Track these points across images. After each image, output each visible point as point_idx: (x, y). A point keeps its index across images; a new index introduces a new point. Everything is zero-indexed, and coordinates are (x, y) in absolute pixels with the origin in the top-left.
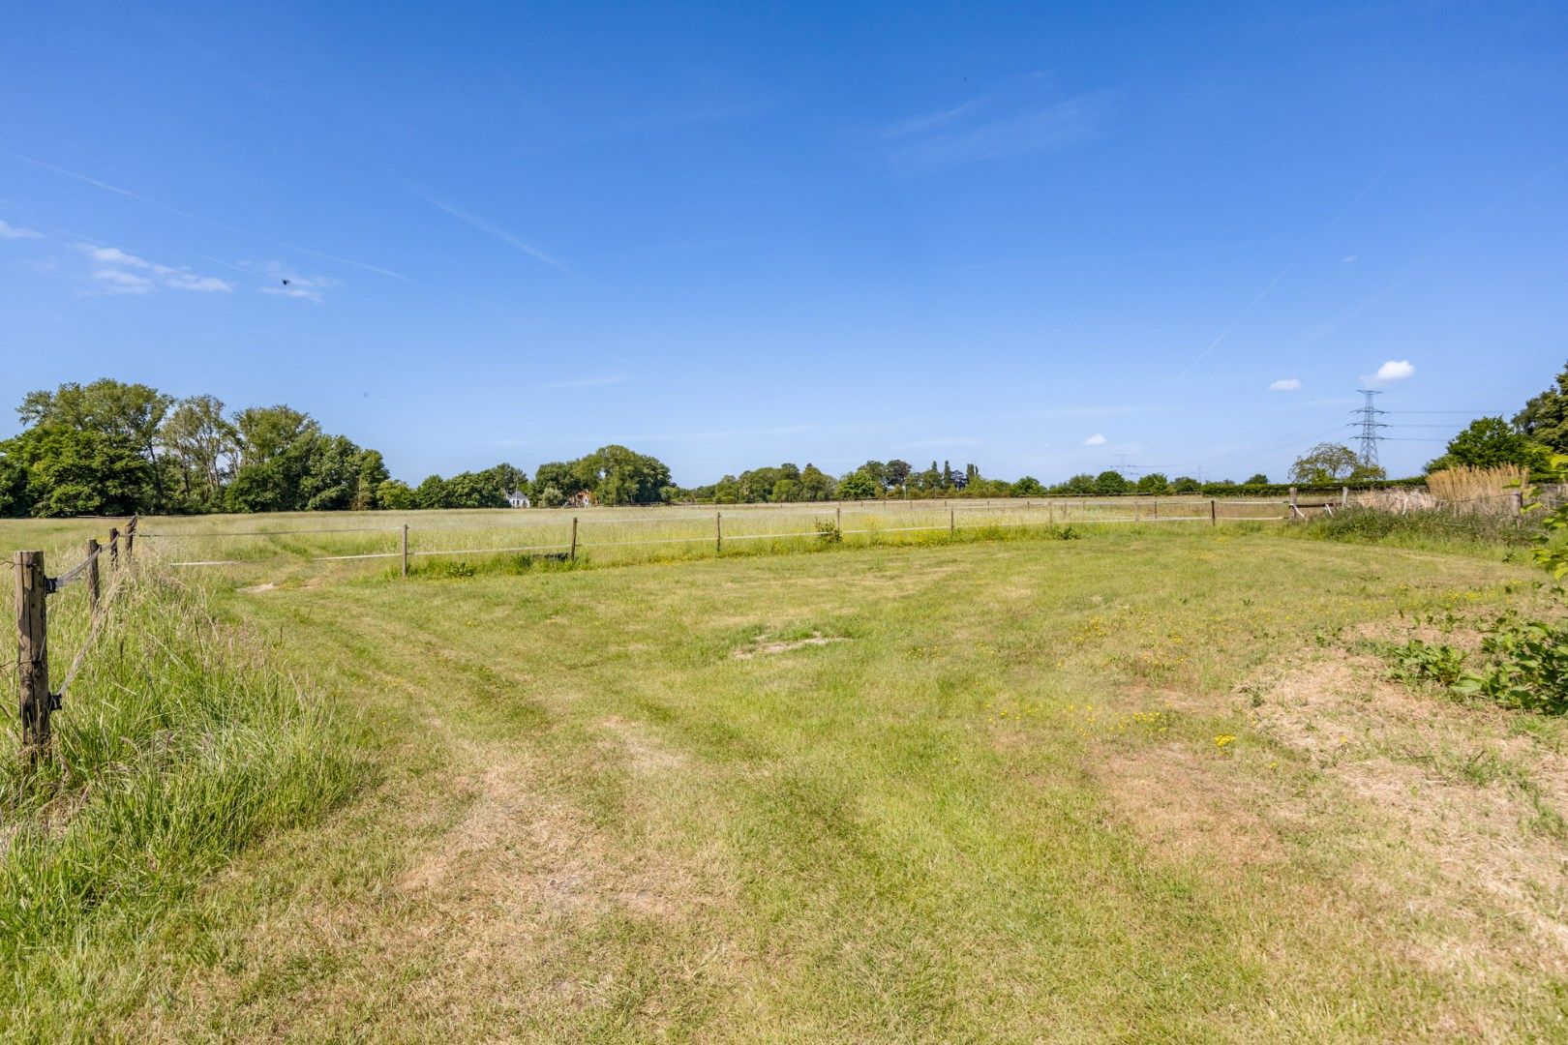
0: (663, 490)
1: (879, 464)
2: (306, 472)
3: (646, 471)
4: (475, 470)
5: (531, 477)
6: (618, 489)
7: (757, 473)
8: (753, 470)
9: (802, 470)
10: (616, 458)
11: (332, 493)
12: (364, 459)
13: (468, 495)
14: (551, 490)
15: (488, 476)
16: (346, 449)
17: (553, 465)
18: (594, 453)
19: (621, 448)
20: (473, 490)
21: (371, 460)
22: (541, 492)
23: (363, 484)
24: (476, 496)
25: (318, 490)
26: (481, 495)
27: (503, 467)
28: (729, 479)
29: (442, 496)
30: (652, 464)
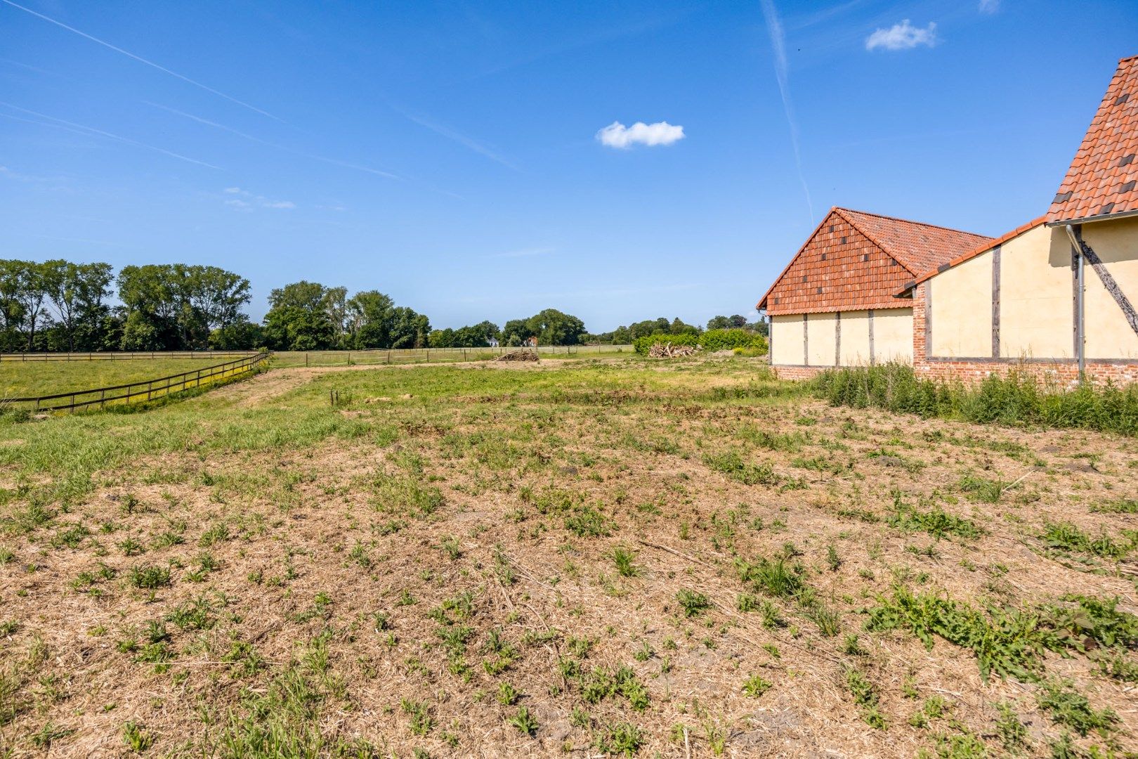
0: (579, 336)
1: (724, 318)
2: (392, 326)
3: (569, 324)
4: (471, 325)
5: (502, 329)
6: (553, 336)
7: (641, 324)
8: (638, 322)
9: (671, 322)
10: (551, 316)
11: (405, 339)
12: (420, 320)
13: (467, 340)
14: (514, 336)
15: (478, 329)
16: (411, 315)
17: (515, 321)
18: (538, 313)
19: (554, 311)
20: (470, 337)
21: (422, 322)
22: (509, 338)
23: (420, 335)
24: (471, 340)
25: (397, 338)
26: (474, 339)
27: (485, 323)
28: (623, 329)
29: (453, 340)
30: (572, 320)
